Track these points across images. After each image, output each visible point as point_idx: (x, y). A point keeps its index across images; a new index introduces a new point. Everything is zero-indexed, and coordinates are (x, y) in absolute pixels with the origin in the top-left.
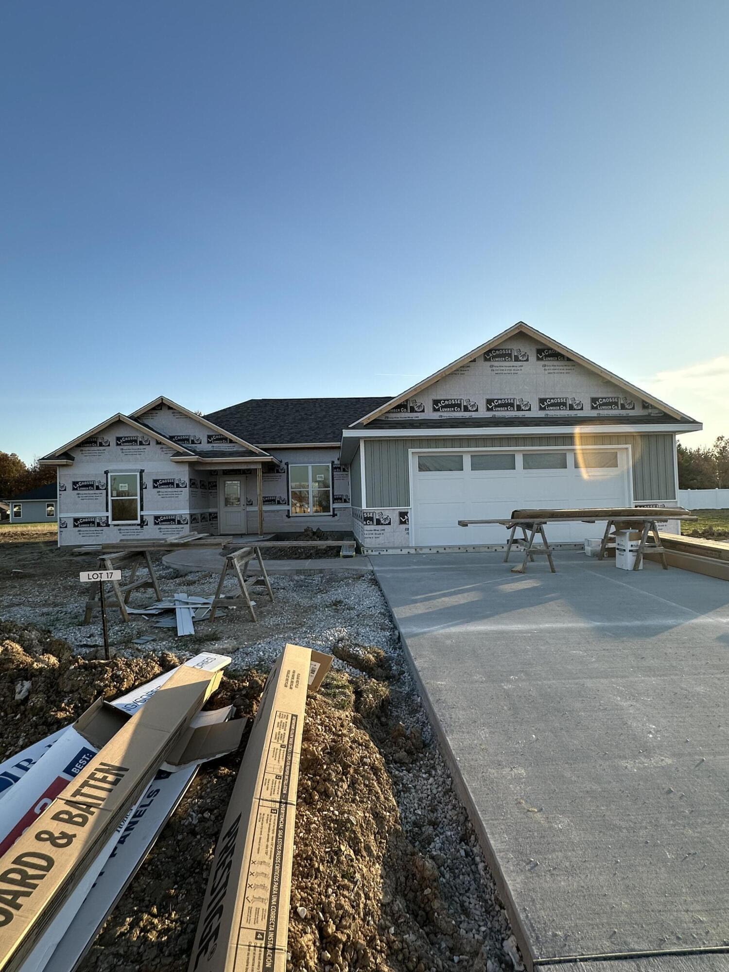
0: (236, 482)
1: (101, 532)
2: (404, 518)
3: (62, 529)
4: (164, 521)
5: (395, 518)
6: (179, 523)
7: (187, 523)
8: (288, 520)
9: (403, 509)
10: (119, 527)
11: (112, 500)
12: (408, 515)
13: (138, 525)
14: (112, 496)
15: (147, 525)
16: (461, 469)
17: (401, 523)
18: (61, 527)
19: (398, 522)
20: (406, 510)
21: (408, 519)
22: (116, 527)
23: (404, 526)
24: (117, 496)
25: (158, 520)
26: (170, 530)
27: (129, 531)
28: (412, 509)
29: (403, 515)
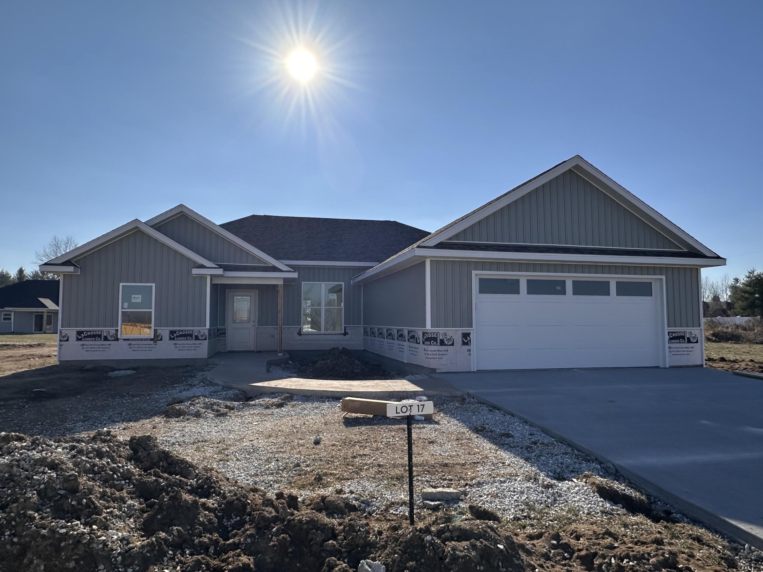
0: (246, 298)
1: (108, 346)
2: (466, 339)
3: (62, 343)
4: (180, 336)
5: (458, 339)
6: (197, 338)
7: (205, 339)
8: (299, 338)
9: (466, 330)
10: (129, 342)
11: (122, 312)
12: (471, 336)
13: (151, 340)
14: (122, 308)
15: (161, 340)
16: (518, 292)
17: (464, 344)
18: (60, 341)
19: (461, 343)
20: (469, 331)
21: (470, 340)
22: (126, 342)
23: (466, 347)
24: (128, 309)
25: (173, 335)
26: (186, 346)
27: (140, 346)
28: (475, 330)
29: (466, 336)
